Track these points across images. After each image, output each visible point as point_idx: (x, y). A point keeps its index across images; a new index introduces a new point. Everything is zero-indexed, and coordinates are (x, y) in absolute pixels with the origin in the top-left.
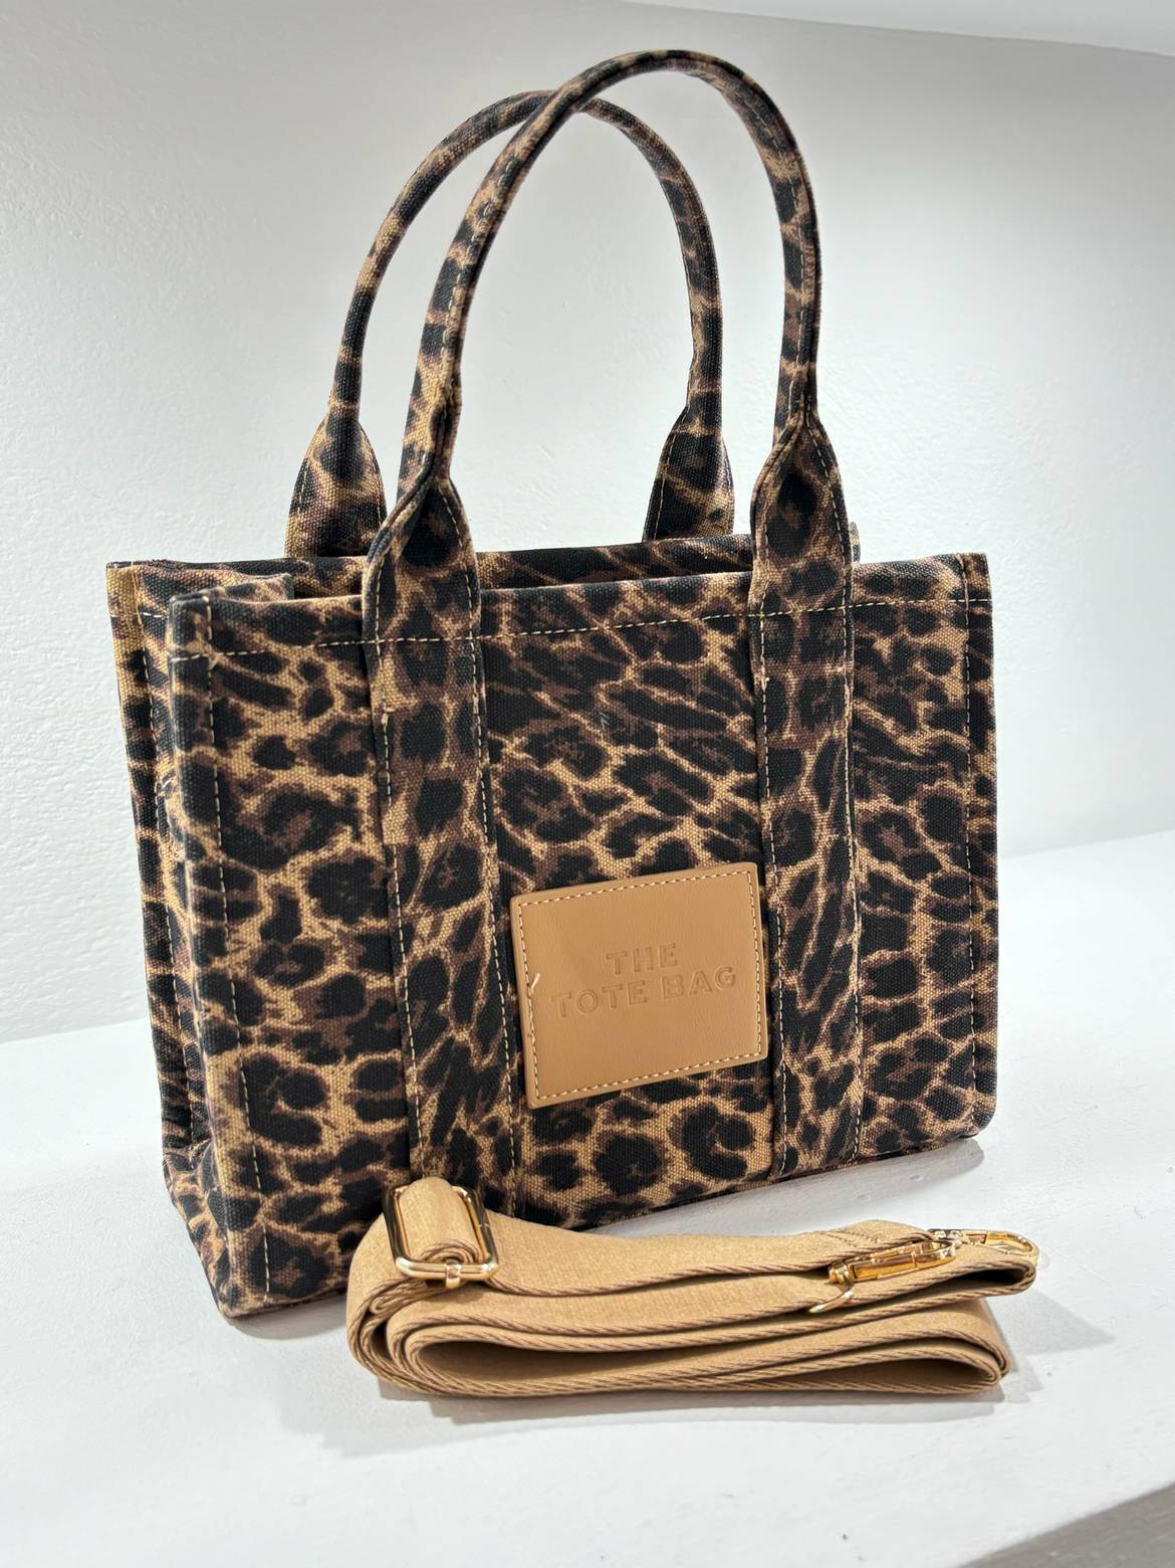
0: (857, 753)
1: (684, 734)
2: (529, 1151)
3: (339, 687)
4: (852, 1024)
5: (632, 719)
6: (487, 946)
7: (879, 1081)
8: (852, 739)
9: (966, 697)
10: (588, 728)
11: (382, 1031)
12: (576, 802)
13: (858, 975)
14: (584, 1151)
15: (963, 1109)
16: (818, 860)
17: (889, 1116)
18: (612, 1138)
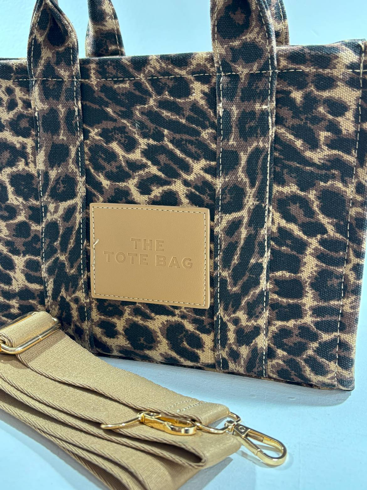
0: (276, 158)
1: (178, 136)
2: (95, 316)
3: (20, 98)
4: (261, 306)
5: (152, 126)
6: (77, 222)
7: (278, 341)
8: (273, 149)
10: (130, 128)
11: (35, 247)
12: (123, 164)
13: (267, 281)
14: (120, 324)
15: (328, 372)
16: (244, 214)
17: (284, 361)
18: (132, 322)
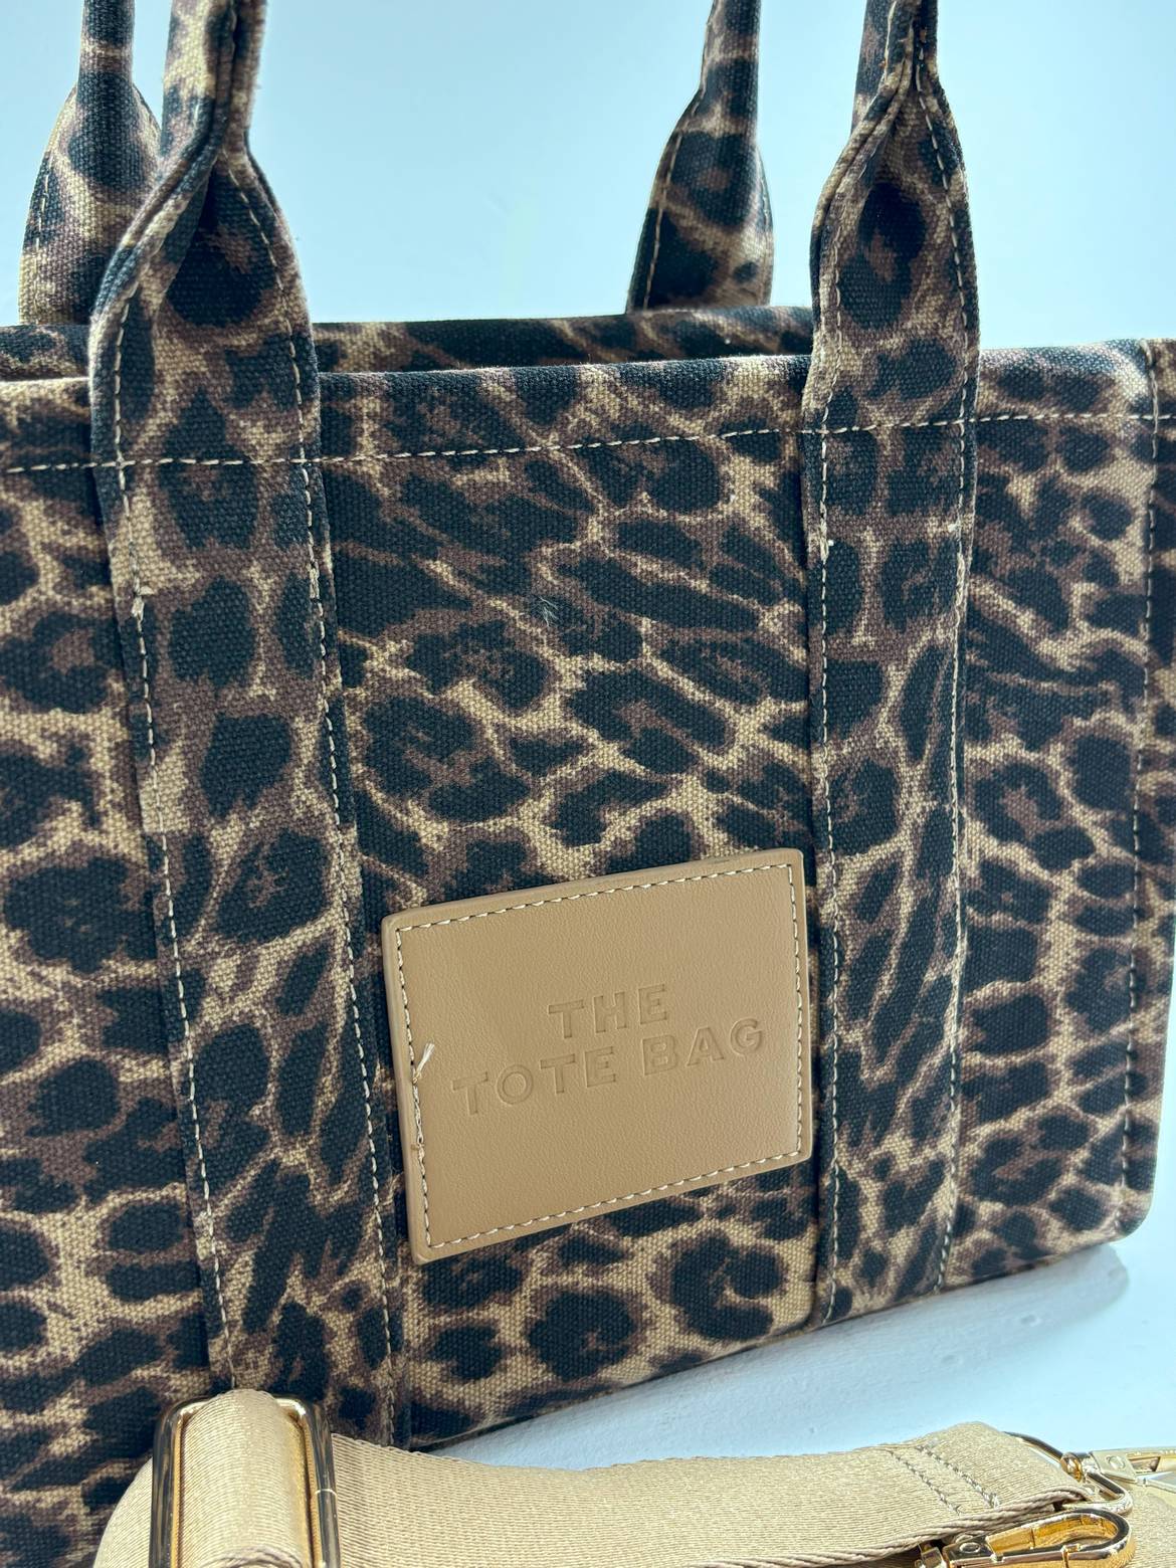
0: (972, 668)
1: (685, 636)
2: (416, 1325)
3: (47, 548)
4: (945, 1098)
5: (597, 610)
6: (340, 1003)
7: (981, 1180)
8: (965, 643)
9: (1146, 576)
10: (520, 625)
11: (150, 1153)
12: (499, 752)
13: (959, 1021)
14: (509, 1319)
15: (1104, 1215)
16: (903, 844)
17: (994, 1230)
18: (556, 1295)
